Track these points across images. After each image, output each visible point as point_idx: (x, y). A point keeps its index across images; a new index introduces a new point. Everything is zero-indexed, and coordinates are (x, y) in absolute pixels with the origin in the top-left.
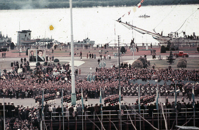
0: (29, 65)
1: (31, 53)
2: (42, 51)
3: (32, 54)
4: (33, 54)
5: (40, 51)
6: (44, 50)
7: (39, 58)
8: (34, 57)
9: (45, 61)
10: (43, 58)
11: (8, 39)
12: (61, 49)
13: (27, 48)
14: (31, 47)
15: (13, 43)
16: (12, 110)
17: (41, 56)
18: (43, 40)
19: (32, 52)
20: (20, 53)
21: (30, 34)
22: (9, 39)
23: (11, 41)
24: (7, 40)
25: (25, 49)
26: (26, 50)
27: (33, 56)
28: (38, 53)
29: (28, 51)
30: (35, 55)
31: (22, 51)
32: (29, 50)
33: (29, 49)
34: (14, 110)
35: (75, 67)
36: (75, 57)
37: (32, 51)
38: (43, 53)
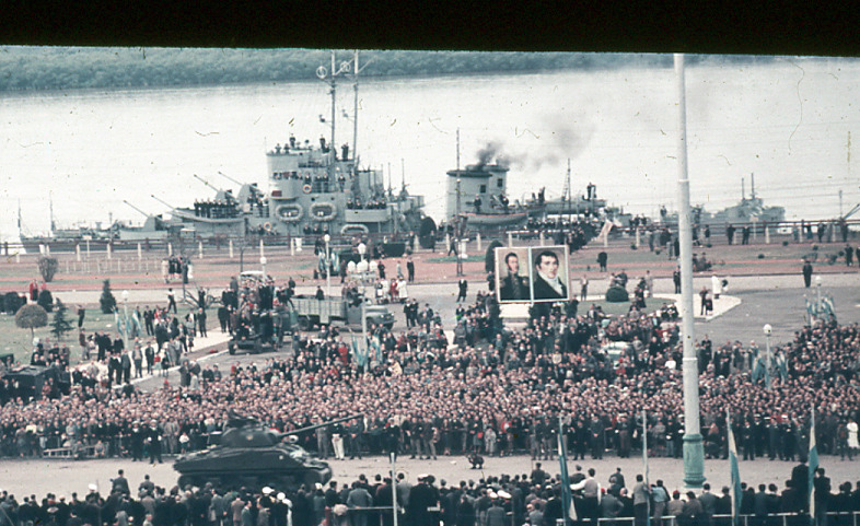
0: (500, 316)
1: (507, 261)
2: (556, 252)
3: (513, 266)
4: (518, 268)
5: (548, 253)
6: (562, 250)
7: (540, 283)
8: (520, 279)
9: (566, 297)
10: (560, 283)
11: (409, 203)
12: (637, 245)
13: (491, 242)
14: (507, 235)
15: (429, 221)
16: (429, 509)
17: (551, 275)
18: (558, 208)
19: (511, 259)
20: (460, 261)
21: (501, 183)
22: (412, 205)
23: (419, 213)
24: (405, 206)
25: (483, 245)
26: (485, 251)
27: (516, 275)
28: (537, 261)
29: (493, 252)
30: (526, 270)
31: (467, 252)
32: (497, 249)
33: (500, 245)
34: (435, 506)
35: (697, 324)
36: (695, 280)
37: (514, 255)
38: (557, 263)
